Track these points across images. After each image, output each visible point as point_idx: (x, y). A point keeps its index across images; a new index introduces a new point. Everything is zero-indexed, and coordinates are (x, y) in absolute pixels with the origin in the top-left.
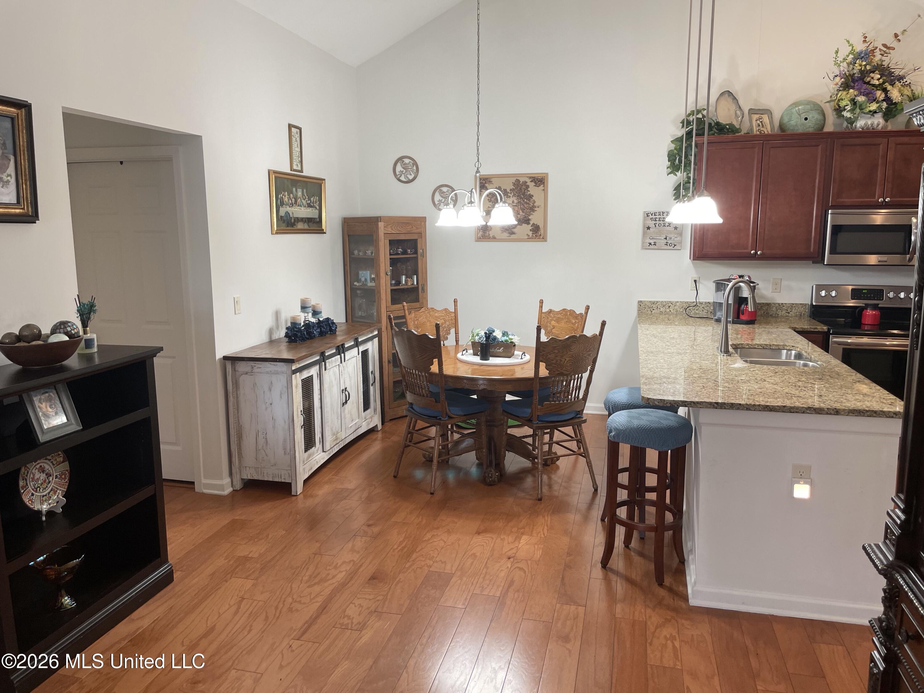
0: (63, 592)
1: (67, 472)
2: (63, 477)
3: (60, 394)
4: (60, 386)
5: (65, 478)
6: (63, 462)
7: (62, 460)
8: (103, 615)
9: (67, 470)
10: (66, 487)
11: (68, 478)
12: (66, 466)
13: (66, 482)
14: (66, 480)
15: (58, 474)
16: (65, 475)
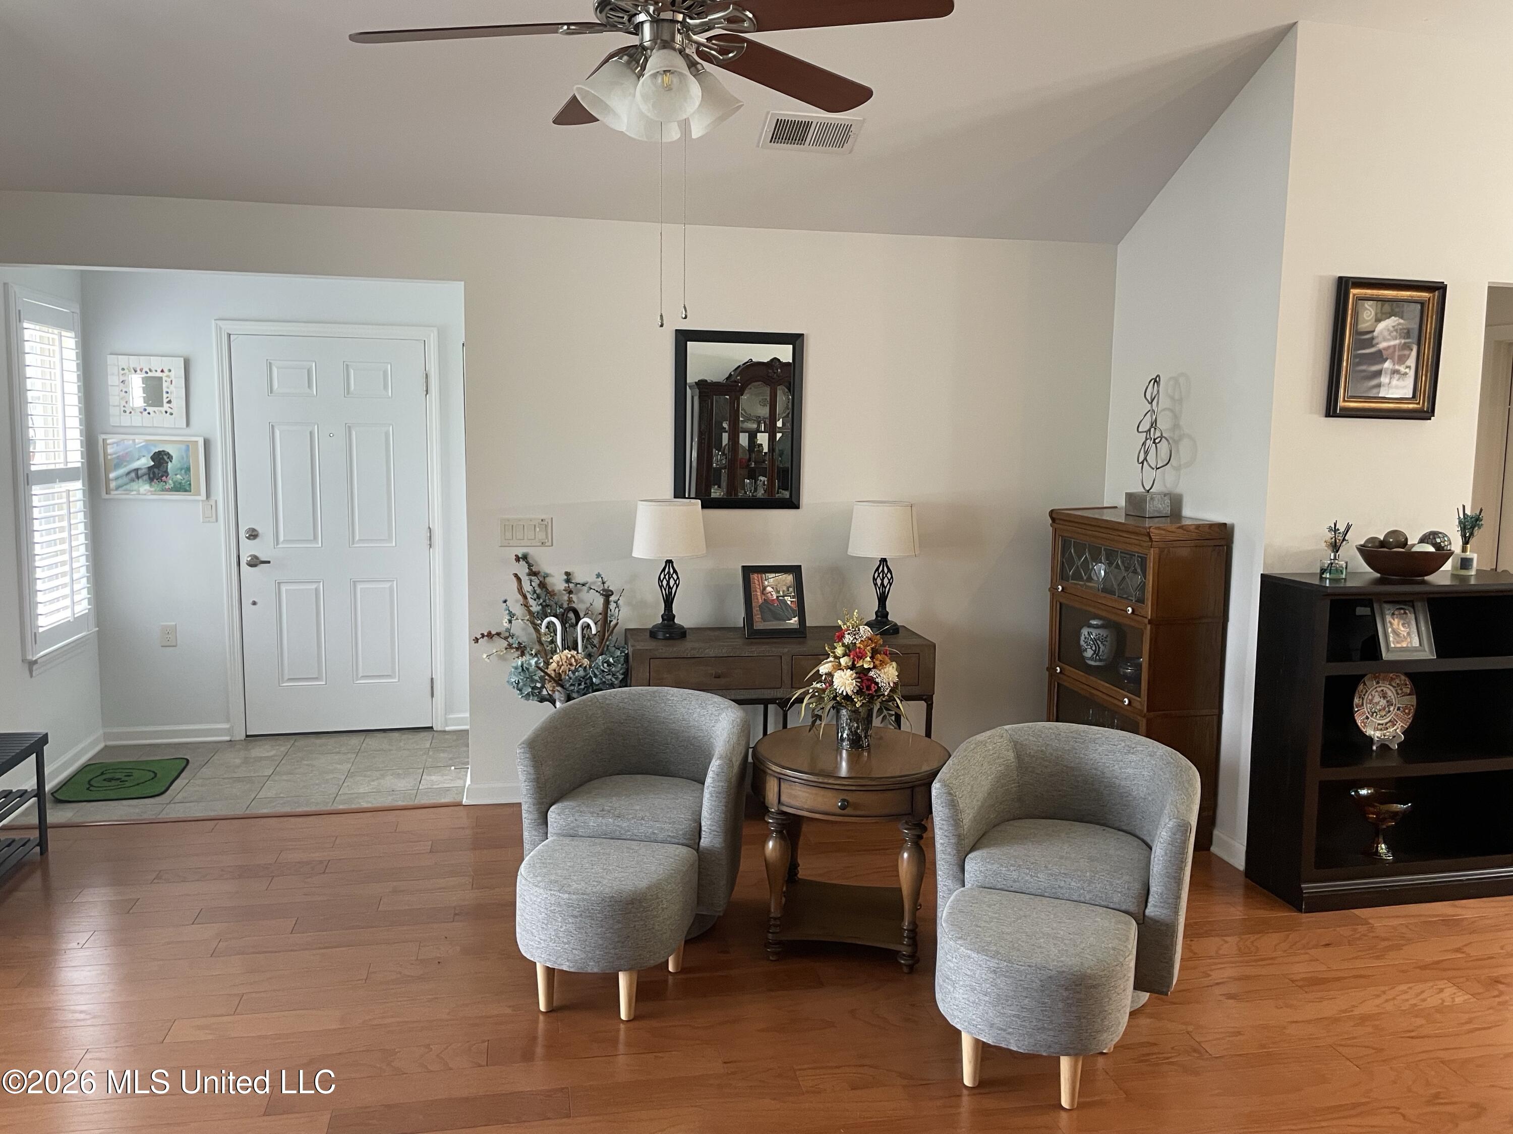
0: (1381, 839)
1: (1412, 708)
2: (1407, 711)
3: (1417, 612)
4: (1418, 605)
5: (1409, 714)
6: (1409, 695)
7: (1408, 692)
8: (1409, 881)
9: (1413, 706)
10: (1408, 724)
11: (1411, 715)
12: (1413, 700)
13: (1409, 718)
14: (1410, 716)
15: (1402, 706)
16: (1410, 710)
